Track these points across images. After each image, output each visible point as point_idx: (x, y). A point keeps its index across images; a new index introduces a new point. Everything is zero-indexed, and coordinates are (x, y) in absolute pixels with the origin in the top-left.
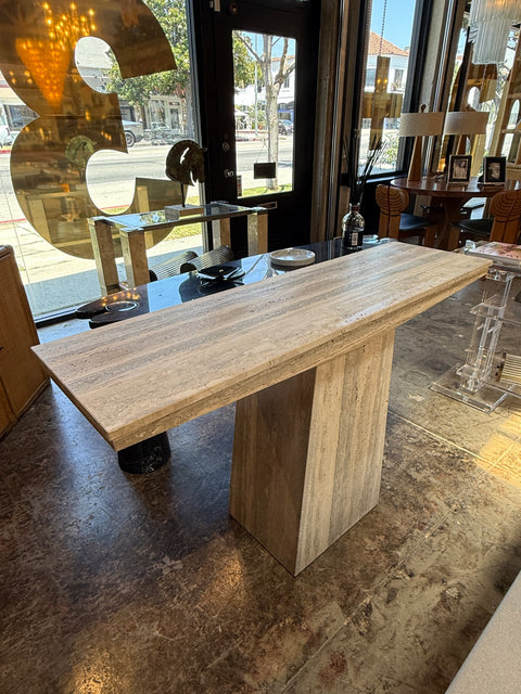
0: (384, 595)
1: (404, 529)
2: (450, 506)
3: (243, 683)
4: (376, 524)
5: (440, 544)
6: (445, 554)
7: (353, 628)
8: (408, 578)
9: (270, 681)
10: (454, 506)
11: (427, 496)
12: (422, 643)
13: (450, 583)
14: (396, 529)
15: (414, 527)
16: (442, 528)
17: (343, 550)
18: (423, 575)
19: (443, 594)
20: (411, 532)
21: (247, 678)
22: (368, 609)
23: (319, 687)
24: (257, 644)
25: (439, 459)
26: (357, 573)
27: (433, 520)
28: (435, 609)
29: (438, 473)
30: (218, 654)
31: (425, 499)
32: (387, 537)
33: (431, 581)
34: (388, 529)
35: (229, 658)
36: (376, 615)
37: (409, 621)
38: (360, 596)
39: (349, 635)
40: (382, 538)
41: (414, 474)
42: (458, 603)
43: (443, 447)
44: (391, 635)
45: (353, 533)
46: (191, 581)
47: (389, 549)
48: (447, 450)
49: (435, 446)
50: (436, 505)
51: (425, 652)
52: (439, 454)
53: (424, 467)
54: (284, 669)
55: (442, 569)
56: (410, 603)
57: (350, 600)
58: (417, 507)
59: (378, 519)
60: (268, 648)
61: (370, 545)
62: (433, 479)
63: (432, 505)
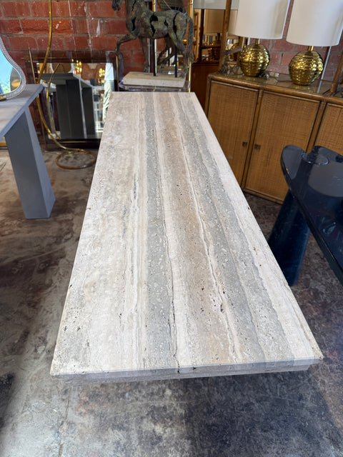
2: (69, 423)
10: (65, 427)
62: (97, 445)
63: (83, 411)
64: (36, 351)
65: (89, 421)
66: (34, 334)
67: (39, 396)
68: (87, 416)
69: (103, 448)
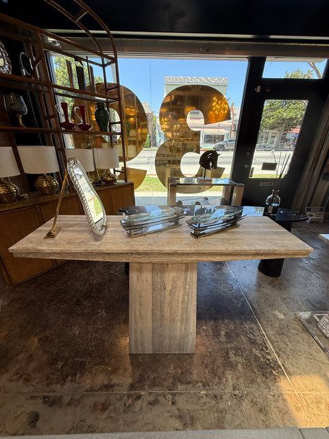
0: (152, 399)
1: (195, 377)
2: (234, 389)
3: (76, 375)
4: (184, 363)
5: (205, 403)
6: (201, 412)
7: (125, 398)
8: (170, 402)
9: (82, 385)
10: (237, 392)
11: (227, 372)
14: (191, 373)
15: (201, 382)
16: (215, 397)
17: (158, 361)
18: (178, 410)
20: (197, 382)
21: (78, 375)
22: (139, 397)
23: (90, 407)
24: (93, 366)
25: (256, 358)
26: (152, 376)
27: (215, 387)
29: (248, 365)
30: (81, 357)
31: (223, 373)
32: (182, 373)
33: (180, 417)
34: (187, 370)
35: (82, 362)
36: (139, 403)
37: (148, 423)
38: (142, 388)
39: (120, 399)
40: (180, 371)
41: (231, 354)
43: (268, 354)
44: (135, 420)
45: (170, 357)
46: (101, 324)
47: (178, 380)
48: (269, 357)
49: (262, 349)
50: (226, 381)
52: (260, 356)
53: (242, 356)
54: (89, 386)
55: (192, 418)
56: (158, 416)
57: (137, 385)
58: (214, 373)
59: (188, 361)
60: (94, 372)
61: (171, 370)
62: (240, 366)
63: (224, 379)
65: (229, 375)
67: (223, 423)
68: (227, 376)
69: (240, 363)
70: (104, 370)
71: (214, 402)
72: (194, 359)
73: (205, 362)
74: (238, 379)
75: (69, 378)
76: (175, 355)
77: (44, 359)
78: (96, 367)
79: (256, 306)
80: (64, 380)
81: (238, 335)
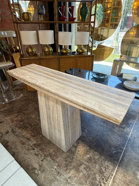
0: (37, 153)
1: (58, 160)
2: (69, 178)
4: (58, 152)
5: (52, 171)
6: (49, 172)
7: (30, 146)
8: (41, 159)
9: (23, 133)
10: (69, 180)
12: (24, 161)
13: (39, 171)
14: (57, 158)
15: (58, 163)
16: (59, 173)
17: (50, 144)
18: (42, 164)
19: (36, 169)
20: (56, 162)
21: (24, 130)
22: (34, 149)
23: (20, 140)
25: (95, 179)
26: (43, 147)
27: (62, 170)
28: (32, 166)
29: (87, 177)
31: (71, 169)
32: (54, 155)
33: (40, 166)
34: (57, 155)
35: (27, 127)
36: (32, 151)
37: (30, 159)
38: (37, 148)
39: (29, 145)
40: (54, 153)
42: (33, 173)
44: (27, 154)
45: (55, 146)
47: (50, 155)
49: (103, 179)
50: (69, 173)
51: (22, 161)
52: (98, 180)
53: (87, 171)
54: (24, 135)
55: (44, 170)
56: (34, 159)
57: (36, 145)
58: (67, 166)
59: (60, 153)
60: (28, 132)
61: (51, 151)
62: (81, 174)
63: (69, 171)
64: (35, 174)
65: (72, 172)
66: (28, 171)
67: (53, 182)
68: (71, 171)
69: (83, 173)
70: (31, 134)
71: (56, 174)
72: (63, 154)
73: (67, 159)
74: (75, 176)
75: (21, 129)
76: (58, 147)
77: (20, 119)
78: (30, 131)
79: (126, 160)
80: (20, 128)
81: (95, 163)
